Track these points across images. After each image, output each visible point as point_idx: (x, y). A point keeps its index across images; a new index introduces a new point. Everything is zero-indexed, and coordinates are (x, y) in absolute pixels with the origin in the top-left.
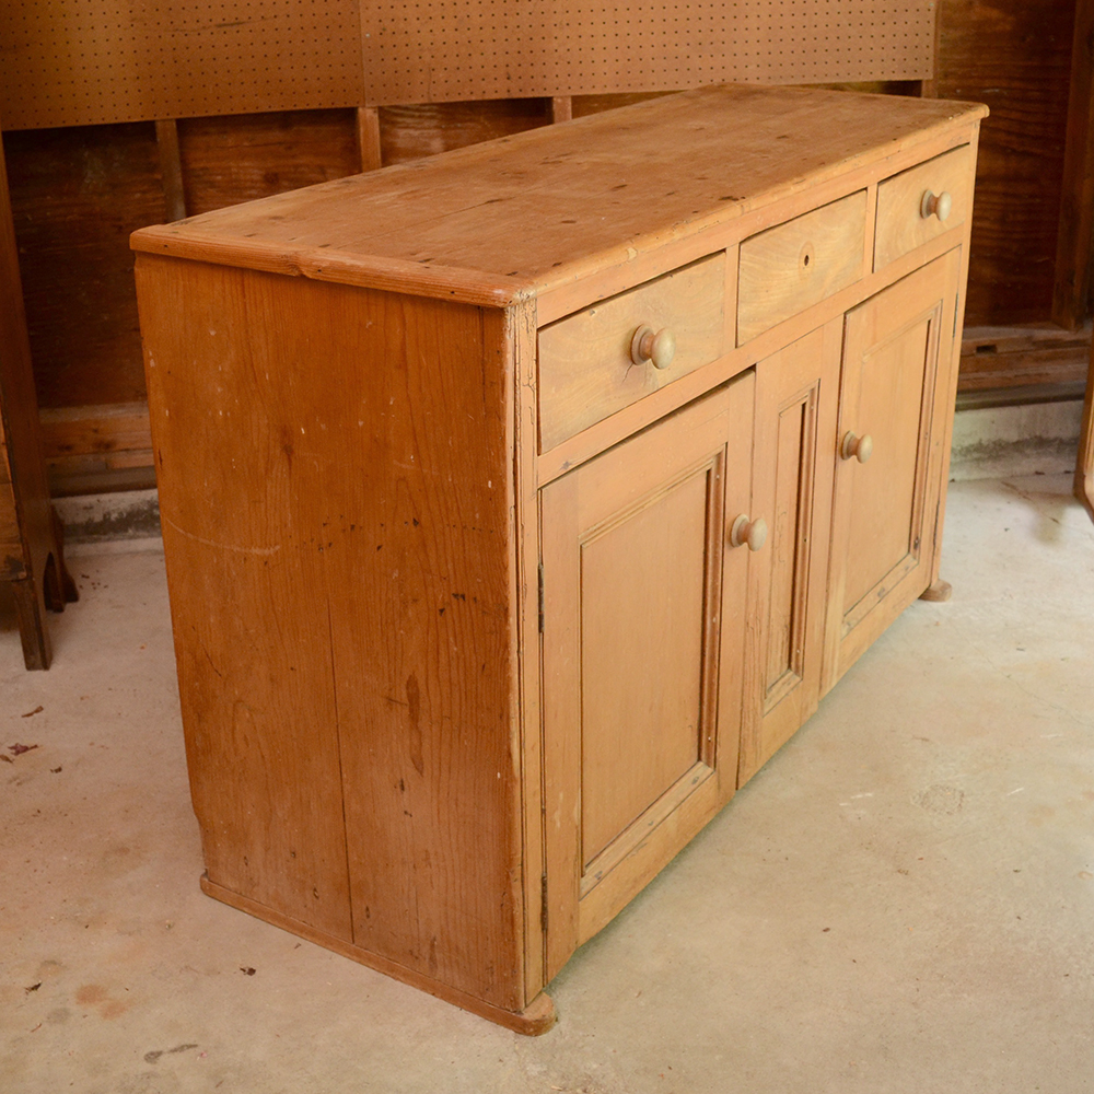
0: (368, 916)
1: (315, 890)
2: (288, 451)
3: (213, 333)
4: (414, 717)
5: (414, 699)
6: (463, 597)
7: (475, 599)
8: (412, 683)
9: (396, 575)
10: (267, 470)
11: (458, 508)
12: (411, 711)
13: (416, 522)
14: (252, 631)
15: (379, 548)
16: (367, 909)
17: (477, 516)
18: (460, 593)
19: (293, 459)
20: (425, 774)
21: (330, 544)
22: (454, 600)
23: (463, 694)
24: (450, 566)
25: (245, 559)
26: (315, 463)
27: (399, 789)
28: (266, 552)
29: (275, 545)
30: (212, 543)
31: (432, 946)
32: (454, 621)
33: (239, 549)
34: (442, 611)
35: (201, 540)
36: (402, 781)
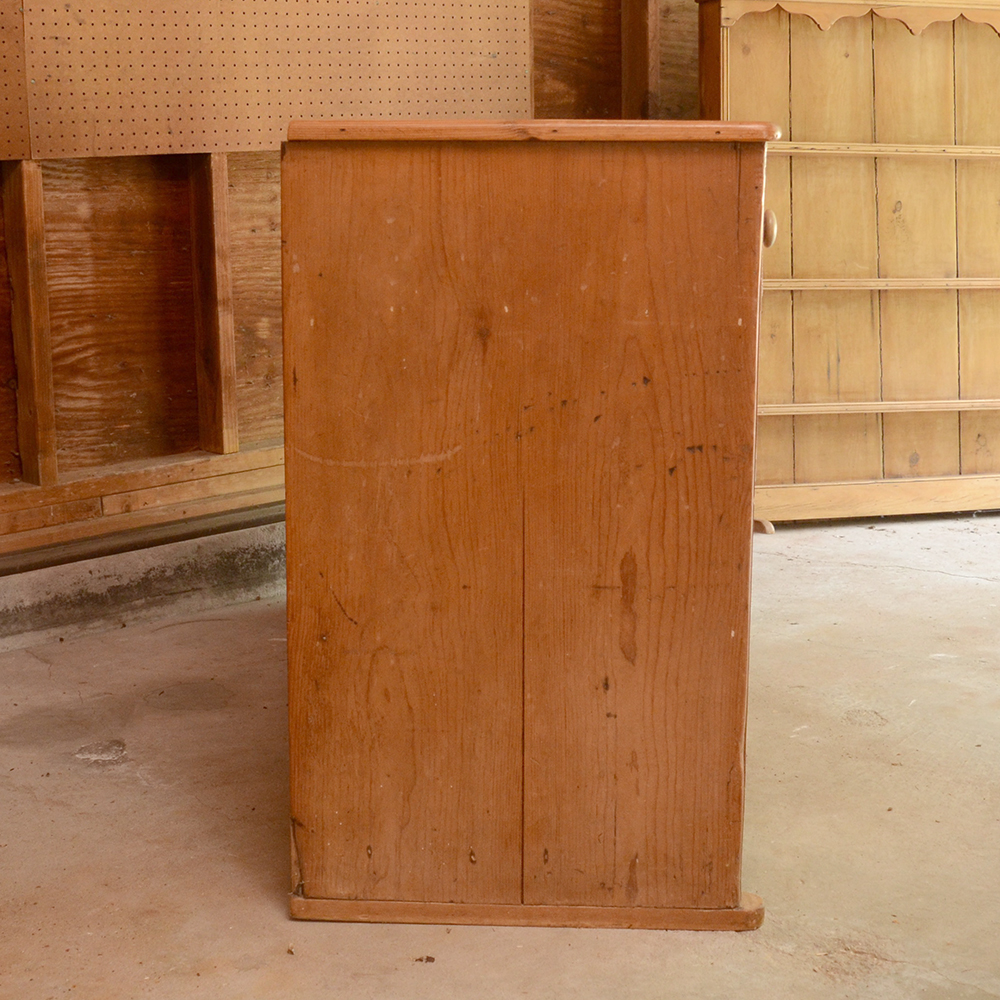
0: (546, 861)
1: (472, 854)
2: (484, 335)
3: (390, 221)
4: (628, 598)
5: (629, 579)
6: (700, 448)
7: (715, 447)
8: (629, 560)
9: (616, 444)
10: (450, 365)
11: (700, 354)
12: (625, 593)
13: (646, 380)
14: (409, 557)
15: (597, 418)
16: (546, 852)
17: (723, 358)
18: (697, 444)
19: (490, 344)
20: (637, 662)
21: (532, 429)
22: (688, 454)
23: (693, 557)
24: (686, 419)
25: (410, 472)
26: (520, 342)
27: (601, 690)
28: (442, 457)
29: (455, 445)
30: (363, 464)
31: (633, 865)
32: (687, 478)
33: (401, 462)
34: (672, 470)
35: (345, 464)
36: (607, 679)
